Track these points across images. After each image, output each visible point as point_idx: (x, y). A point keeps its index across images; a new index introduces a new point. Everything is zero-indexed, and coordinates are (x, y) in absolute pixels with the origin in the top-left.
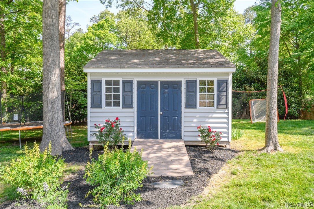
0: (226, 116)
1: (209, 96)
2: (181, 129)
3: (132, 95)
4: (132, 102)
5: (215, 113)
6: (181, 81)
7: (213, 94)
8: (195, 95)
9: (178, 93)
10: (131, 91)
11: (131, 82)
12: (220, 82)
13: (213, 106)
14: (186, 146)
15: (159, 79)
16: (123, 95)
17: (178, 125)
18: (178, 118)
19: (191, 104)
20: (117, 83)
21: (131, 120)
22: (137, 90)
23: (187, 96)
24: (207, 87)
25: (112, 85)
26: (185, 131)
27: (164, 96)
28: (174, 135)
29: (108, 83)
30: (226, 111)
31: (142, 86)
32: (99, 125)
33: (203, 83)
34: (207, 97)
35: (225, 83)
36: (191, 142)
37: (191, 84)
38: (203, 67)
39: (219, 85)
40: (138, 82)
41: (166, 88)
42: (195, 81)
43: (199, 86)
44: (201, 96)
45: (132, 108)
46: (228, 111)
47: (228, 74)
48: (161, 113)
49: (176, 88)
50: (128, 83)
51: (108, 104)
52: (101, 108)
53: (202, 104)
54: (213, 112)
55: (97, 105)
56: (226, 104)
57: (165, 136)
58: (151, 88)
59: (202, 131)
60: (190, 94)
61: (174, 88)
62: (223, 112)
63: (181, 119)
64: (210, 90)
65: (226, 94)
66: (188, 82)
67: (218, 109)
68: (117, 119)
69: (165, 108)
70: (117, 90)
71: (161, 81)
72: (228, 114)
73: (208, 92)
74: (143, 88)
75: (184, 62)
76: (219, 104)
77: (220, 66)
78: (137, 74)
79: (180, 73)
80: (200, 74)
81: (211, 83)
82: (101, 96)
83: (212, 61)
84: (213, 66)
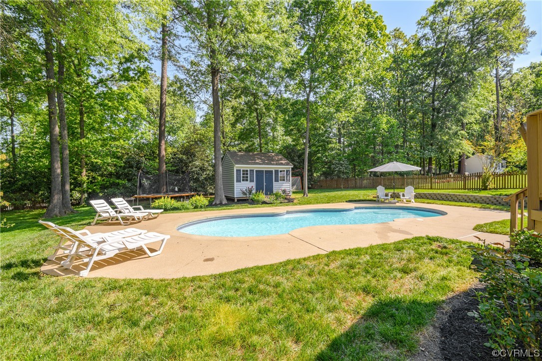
0: (289, 185)
2: (273, 190)
3: (253, 177)
4: (253, 180)
6: (273, 171)
7: (285, 176)
8: (278, 176)
9: (272, 176)
10: (253, 175)
12: (287, 171)
13: (285, 181)
15: (264, 170)
16: (250, 177)
18: (272, 186)
19: (277, 180)
20: (247, 171)
21: (253, 187)
22: (256, 174)
23: (275, 177)
24: (282, 173)
25: (245, 172)
27: (266, 177)
28: (271, 193)
29: (243, 171)
31: (258, 172)
33: (280, 171)
34: (283, 177)
37: (277, 172)
38: (281, 165)
40: (256, 171)
41: (267, 174)
43: (279, 173)
44: (280, 176)
46: (290, 183)
48: (265, 184)
49: (271, 174)
50: (252, 171)
51: (243, 180)
52: (240, 182)
53: (281, 180)
54: (285, 183)
56: (289, 180)
57: (267, 194)
58: (261, 174)
65: (289, 176)
66: (275, 171)
67: (287, 182)
69: (267, 182)
70: (247, 174)
73: (283, 175)
75: (272, 162)
76: (287, 180)
77: (287, 164)
78: (256, 167)
79: (272, 167)
80: (280, 168)
81: (284, 171)
82: (240, 177)
83: (283, 162)
84: (285, 165)
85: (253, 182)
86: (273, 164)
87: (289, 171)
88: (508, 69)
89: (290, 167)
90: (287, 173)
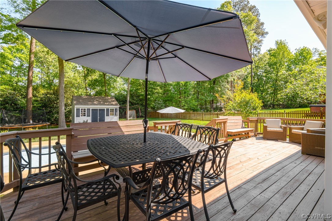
6: (105, 109)
8: (109, 113)
10: (90, 112)
11: (90, 109)
13: (114, 115)
15: (98, 108)
16: (87, 113)
19: (108, 115)
20: (85, 109)
21: (90, 120)
23: (107, 113)
24: (112, 110)
25: (83, 110)
27: (100, 113)
34: (112, 113)
37: (108, 110)
40: (92, 109)
41: (100, 111)
48: (99, 118)
49: (103, 111)
51: (82, 116)
52: (80, 117)
53: (111, 115)
54: (114, 117)
55: (78, 116)
56: (117, 115)
58: (96, 111)
62: (116, 117)
63: (105, 119)
64: (113, 111)
65: (117, 112)
68: (87, 120)
69: (100, 116)
70: (85, 111)
74: (93, 111)
75: (105, 103)
77: (116, 105)
78: (92, 107)
79: (105, 107)
80: (110, 107)
81: (113, 109)
82: (79, 113)
83: (114, 103)
84: (114, 105)
85: (90, 116)
86: (106, 105)
87: (117, 109)
88: (258, 50)
89: (118, 107)
90: (115, 110)
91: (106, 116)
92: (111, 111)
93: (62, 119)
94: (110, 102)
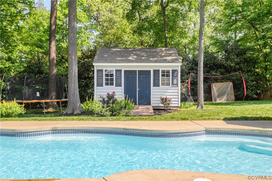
0: (177, 91)
1: (167, 79)
2: (150, 99)
3: (121, 79)
4: (121, 83)
5: (170, 89)
6: (151, 70)
7: (170, 78)
8: (159, 79)
9: (148, 78)
10: (121, 77)
11: (120, 71)
12: (174, 71)
13: (169, 85)
14: (153, 109)
15: (137, 69)
16: (116, 79)
17: (149, 97)
18: (149, 92)
19: (156, 84)
20: (112, 71)
21: (121, 93)
22: (124, 76)
23: (154, 79)
24: (166, 74)
25: (109, 73)
26: (153, 100)
27: (140, 79)
28: (146, 103)
29: (107, 71)
30: (177, 88)
31: (127, 73)
32: (103, 96)
33: (163, 71)
34: (166, 80)
35: (176, 72)
36: (157, 107)
37: (156, 72)
38: (163, 63)
39: (173, 73)
40: (125, 71)
41: (141, 75)
42: (159, 71)
43: (161, 74)
44: (162, 79)
45: (121, 86)
46: (178, 88)
47: (178, 66)
48: (139, 89)
49: (148, 75)
52: (103, 86)
53: (163, 84)
54: (169, 89)
55: (100, 85)
56: (177, 84)
57: (141, 103)
58: (133, 75)
59: (162, 99)
60: (156, 78)
61: (146, 75)
62: (175, 89)
63: (150, 93)
64: (168, 76)
65: (177, 78)
66: (154, 71)
67: (172, 87)
68: (114, 92)
69: (141, 86)
70: (112, 76)
71: (138, 70)
72: (178, 90)
73: (166, 77)
74: (128, 74)
75: (151, 59)
76: (173, 84)
78: (125, 66)
79: (150, 66)
80: (162, 66)
81: (168, 72)
82: (102, 79)
83: (169, 58)
84: (169, 62)
85: (120, 85)
86: (151, 62)
87: (177, 71)
91: (154, 86)
92: (163, 75)
93: (72, 90)
94: (161, 56)
